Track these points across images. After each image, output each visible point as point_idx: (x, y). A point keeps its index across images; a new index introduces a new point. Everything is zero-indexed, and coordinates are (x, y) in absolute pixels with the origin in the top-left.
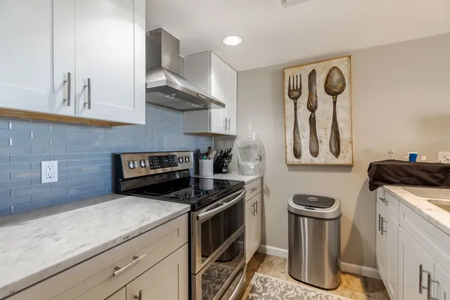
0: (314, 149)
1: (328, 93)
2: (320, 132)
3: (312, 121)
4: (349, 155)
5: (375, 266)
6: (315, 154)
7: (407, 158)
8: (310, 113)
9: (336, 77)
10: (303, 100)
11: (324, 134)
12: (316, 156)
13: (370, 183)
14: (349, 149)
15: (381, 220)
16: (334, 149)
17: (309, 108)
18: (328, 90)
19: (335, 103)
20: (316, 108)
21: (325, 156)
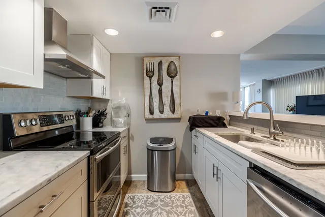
0: (161, 109)
1: (169, 76)
2: (164, 99)
3: (160, 92)
4: (179, 113)
5: (191, 172)
6: (162, 112)
7: (204, 114)
8: (159, 87)
9: (173, 67)
10: (155, 79)
11: (167, 100)
12: (162, 113)
13: (190, 127)
14: (179, 109)
15: (195, 146)
16: (172, 109)
17: (158, 84)
18: (169, 74)
19: (172, 82)
20: (162, 84)
21: (167, 113)
